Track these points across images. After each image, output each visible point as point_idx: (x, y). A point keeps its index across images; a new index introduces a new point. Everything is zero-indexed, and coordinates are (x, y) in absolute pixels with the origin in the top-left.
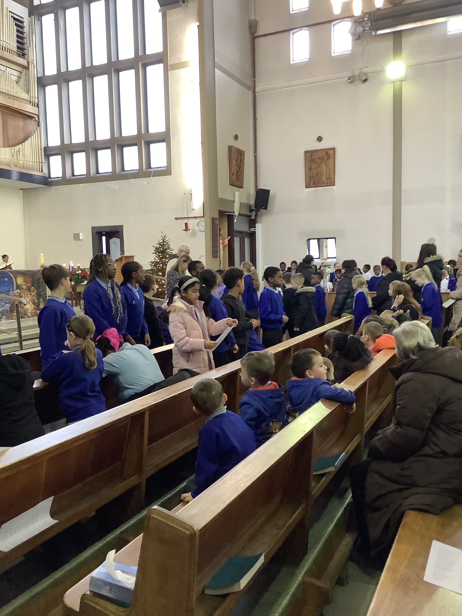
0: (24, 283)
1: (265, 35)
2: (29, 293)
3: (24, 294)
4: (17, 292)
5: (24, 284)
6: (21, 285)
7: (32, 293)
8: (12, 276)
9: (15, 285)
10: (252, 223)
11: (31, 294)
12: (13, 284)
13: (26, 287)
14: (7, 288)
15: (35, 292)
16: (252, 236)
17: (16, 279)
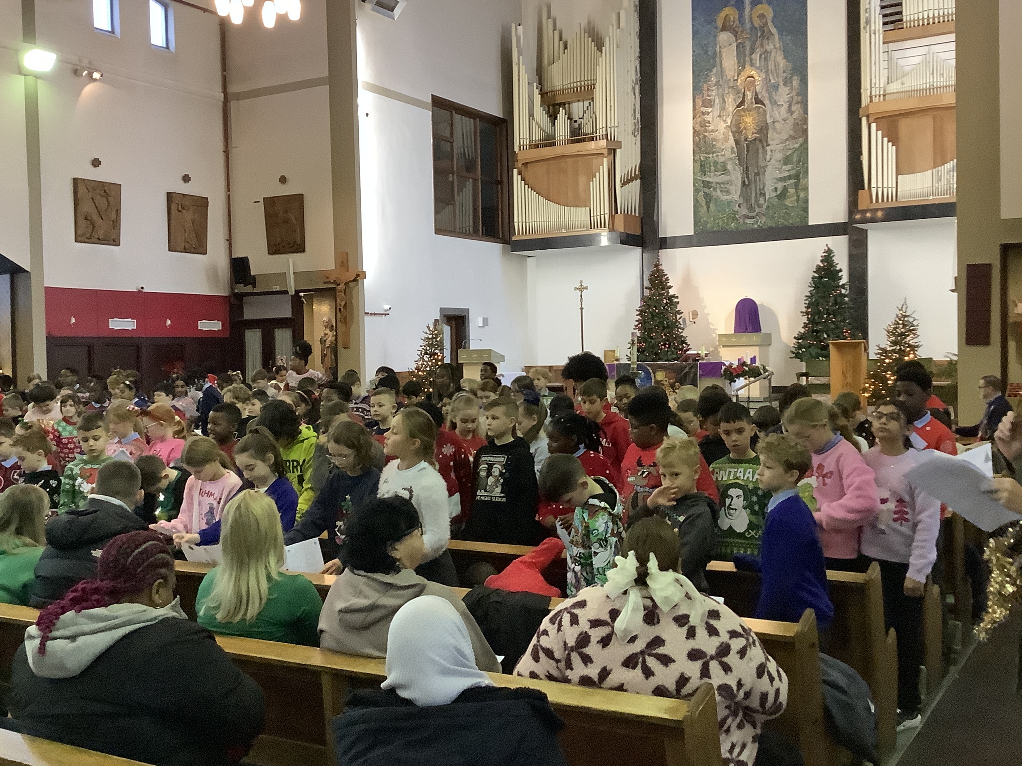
0: (667, 379)
5: (666, 381)
6: (661, 381)
7: (676, 391)
8: (651, 371)
9: (653, 380)
11: (674, 392)
17: (654, 374)
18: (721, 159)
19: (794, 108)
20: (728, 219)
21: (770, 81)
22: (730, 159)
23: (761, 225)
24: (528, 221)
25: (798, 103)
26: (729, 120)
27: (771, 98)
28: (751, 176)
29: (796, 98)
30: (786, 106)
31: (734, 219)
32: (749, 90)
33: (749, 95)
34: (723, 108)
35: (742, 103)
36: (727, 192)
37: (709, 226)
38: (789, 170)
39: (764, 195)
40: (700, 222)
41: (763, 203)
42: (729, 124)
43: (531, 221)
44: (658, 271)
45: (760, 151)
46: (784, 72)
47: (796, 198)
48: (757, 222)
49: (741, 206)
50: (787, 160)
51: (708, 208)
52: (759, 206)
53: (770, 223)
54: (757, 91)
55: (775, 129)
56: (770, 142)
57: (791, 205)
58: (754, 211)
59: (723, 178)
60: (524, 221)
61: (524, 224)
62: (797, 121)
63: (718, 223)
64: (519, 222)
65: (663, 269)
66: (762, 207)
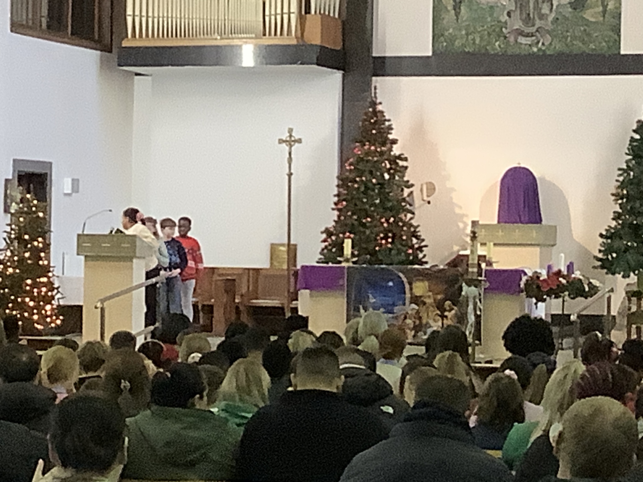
0: (430, 294)
2: (439, 312)
3: (426, 315)
4: (413, 309)
5: (429, 297)
6: (421, 297)
7: (446, 313)
12: (405, 293)
13: (432, 301)
14: (390, 300)
15: (453, 312)
20: (489, 34)
23: (543, 48)
24: (150, 14)
31: (500, 35)
37: (457, 43)
40: (442, 35)
41: (548, 12)
43: (156, 15)
44: (375, 113)
47: (601, 8)
48: (538, 42)
49: (512, 15)
51: (457, 14)
52: (542, 17)
53: (558, 46)
57: (593, 20)
58: (533, 25)
60: (144, 13)
61: (144, 20)
63: (474, 40)
64: (134, 16)
65: (384, 110)
66: (547, 19)
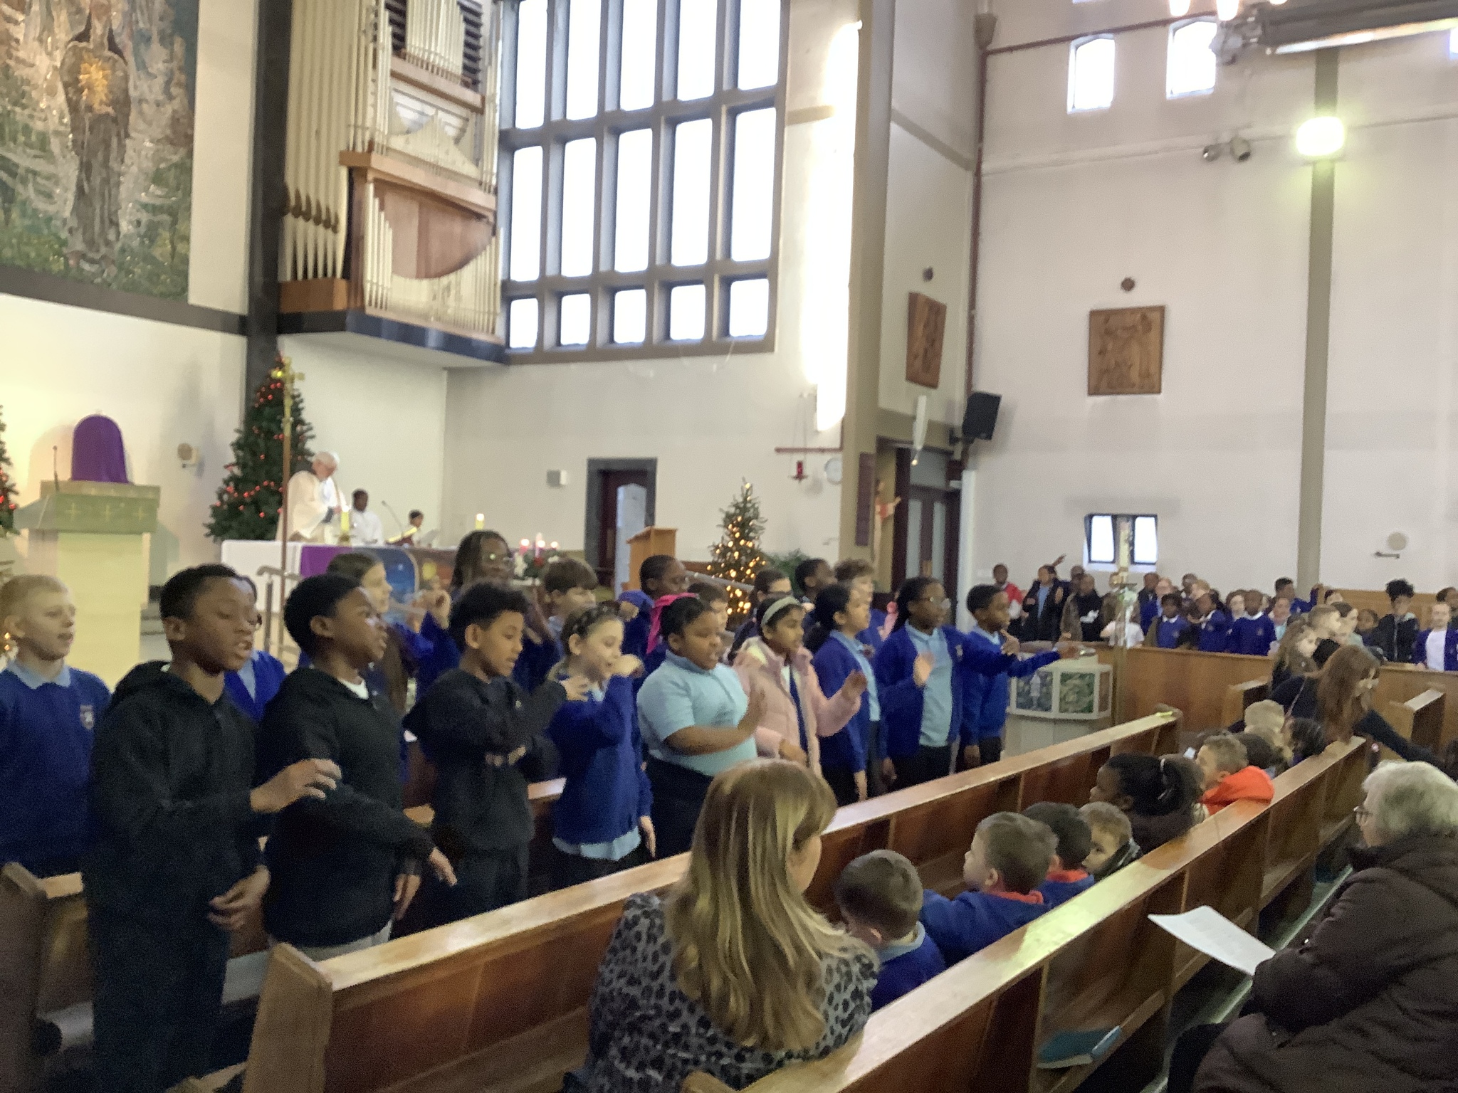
0: (437, 577)
1: (1011, 49)
6: (430, 581)
8: (413, 561)
9: (417, 579)
10: (955, 469)
12: (414, 578)
16: (953, 500)
17: (420, 567)
18: (38, 125)
19: (174, 90)
21: (137, 22)
22: (57, 133)
23: (109, 280)
25: (179, 84)
26: (58, 55)
27: (136, 54)
28: (97, 181)
29: (177, 74)
30: (160, 80)
32: (99, 19)
33: (98, 29)
34: (47, 27)
35: (83, 37)
36: (49, 196)
37: (7, 253)
38: (160, 197)
39: (117, 225)
41: (114, 239)
42: (58, 65)
45: (114, 141)
46: (161, 19)
48: (103, 271)
49: (74, 232)
50: (158, 178)
52: (108, 243)
53: (125, 281)
54: (114, 27)
55: (141, 113)
56: (133, 134)
58: (98, 251)
59: (41, 166)
62: (177, 116)
63: (27, 253)
